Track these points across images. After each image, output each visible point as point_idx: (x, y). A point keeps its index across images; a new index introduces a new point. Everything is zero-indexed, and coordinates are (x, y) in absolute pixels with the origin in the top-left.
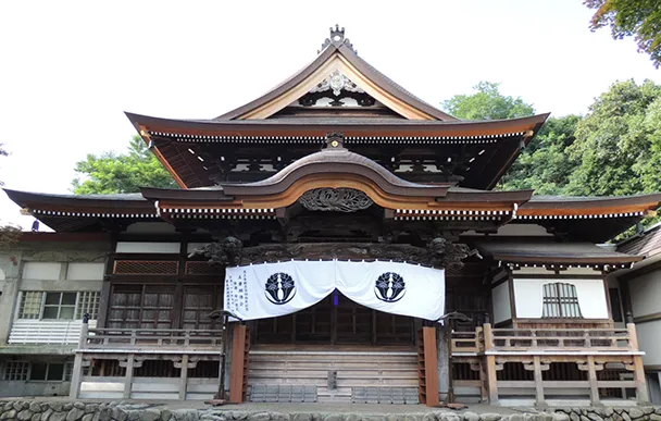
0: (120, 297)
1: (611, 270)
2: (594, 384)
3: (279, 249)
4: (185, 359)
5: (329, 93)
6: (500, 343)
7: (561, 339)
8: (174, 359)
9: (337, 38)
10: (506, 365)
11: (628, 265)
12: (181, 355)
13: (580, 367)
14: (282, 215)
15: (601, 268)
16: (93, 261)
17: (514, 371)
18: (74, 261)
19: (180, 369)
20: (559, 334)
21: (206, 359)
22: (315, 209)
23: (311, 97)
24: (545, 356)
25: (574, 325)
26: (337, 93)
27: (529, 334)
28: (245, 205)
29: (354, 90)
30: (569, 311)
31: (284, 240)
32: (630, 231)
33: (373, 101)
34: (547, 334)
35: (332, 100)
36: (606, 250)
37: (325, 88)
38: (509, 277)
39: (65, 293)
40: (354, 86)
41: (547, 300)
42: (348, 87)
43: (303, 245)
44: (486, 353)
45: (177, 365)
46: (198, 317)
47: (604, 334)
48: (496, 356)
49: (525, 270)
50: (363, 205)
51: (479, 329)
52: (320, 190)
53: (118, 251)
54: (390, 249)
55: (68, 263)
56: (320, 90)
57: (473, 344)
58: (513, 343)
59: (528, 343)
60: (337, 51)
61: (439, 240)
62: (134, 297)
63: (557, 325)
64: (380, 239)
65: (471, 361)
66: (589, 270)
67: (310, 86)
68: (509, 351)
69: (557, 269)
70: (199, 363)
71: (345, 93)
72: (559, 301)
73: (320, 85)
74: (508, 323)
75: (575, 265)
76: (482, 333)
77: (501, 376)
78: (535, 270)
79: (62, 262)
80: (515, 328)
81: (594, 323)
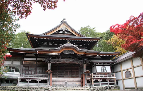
0: (25, 68)
1: (111, 64)
2: (108, 83)
3: (58, 60)
4: (39, 79)
5: (62, 30)
6: (94, 76)
7: (104, 75)
8: (37, 80)
9: (64, 20)
10: (95, 80)
11: (114, 63)
12: (38, 79)
13: (106, 80)
14: (59, 54)
15: (110, 64)
16: (18, 61)
17: (96, 81)
18: (14, 61)
19: (38, 81)
20: (103, 75)
21: (42, 80)
22: (65, 53)
23: (59, 31)
24: (101, 78)
25: (106, 73)
26: (64, 31)
27: (99, 75)
28: (53, 52)
29: (67, 30)
30: (105, 71)
31: (59, 59)
32: (114, 58)
33: (70, 32)
34: (101, 75)
35: (63, 32)
36: (110, 61)
37: (62, 29)
38: (96, 66)
39: (13, 67)
40: (67, 29)
41: (102, 69)
42: (66, 30)
43: (62, 60)
44: (92, 78)
45: (37, 81)
46: (39, 72)
47: (110, 75)
48: (94, 79)
49: (98, 64)
50: (73, 53)
51: (91, 74)
52: (66, 50)
53: (24, 59)
54: (77, 61)
55: (13, 61)
56: (61, 30)
57: (89, 77)
58: (96, 76)
59: (99, 76)
60: (64, 23)
61: (85, 59)
62: (27, 68)
63: (103, 73)
64: (75, 59)
65: (89, 80)
66: (108, 64)
67: (59, 29)
68: (96, 78)
69: (103, 64)
70: (41, 80)
71: (65, 31)
72: (103, 69)
73: (61, 29)
74: (95, 73)
75: (106, 63)
76: (91, 75)
77: (94, 82)
78: (100, 64)
79: (12, 61)
80: (97, 74)
81: (109, 73)
